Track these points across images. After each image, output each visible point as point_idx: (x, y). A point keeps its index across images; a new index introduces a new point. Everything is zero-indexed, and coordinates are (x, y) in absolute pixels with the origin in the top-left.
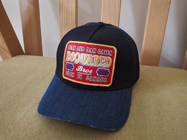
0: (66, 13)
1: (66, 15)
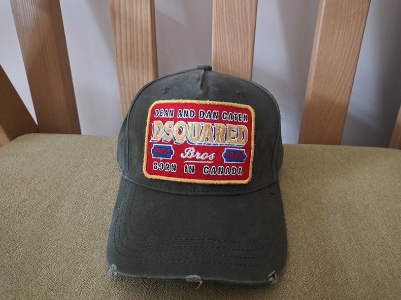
1: (128, 35)
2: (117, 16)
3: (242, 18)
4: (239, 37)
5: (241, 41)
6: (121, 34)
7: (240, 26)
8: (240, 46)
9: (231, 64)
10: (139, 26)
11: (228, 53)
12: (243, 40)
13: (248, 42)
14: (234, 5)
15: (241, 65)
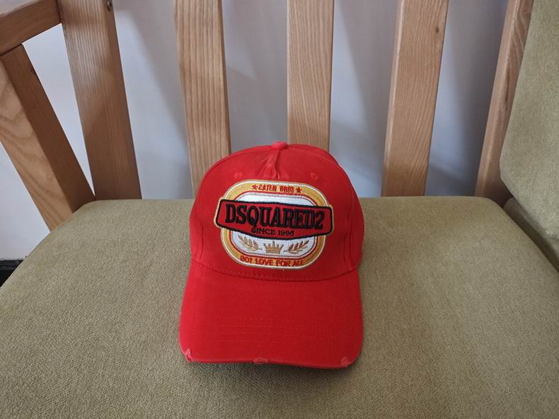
0: (199, 88)
1: (199, 93)
2: (187, 75)
3: (318, 74)
4: (315, 93)
5: (317, 96)
6: (191, 92)
7: (315, 81)
8: (316, 101)
9: (308, 120)
10: (211, 85)
11: (305, 109)
12: (319, 96)
13: (324, 97)
14: (309, 61)
15: (318, 121)
